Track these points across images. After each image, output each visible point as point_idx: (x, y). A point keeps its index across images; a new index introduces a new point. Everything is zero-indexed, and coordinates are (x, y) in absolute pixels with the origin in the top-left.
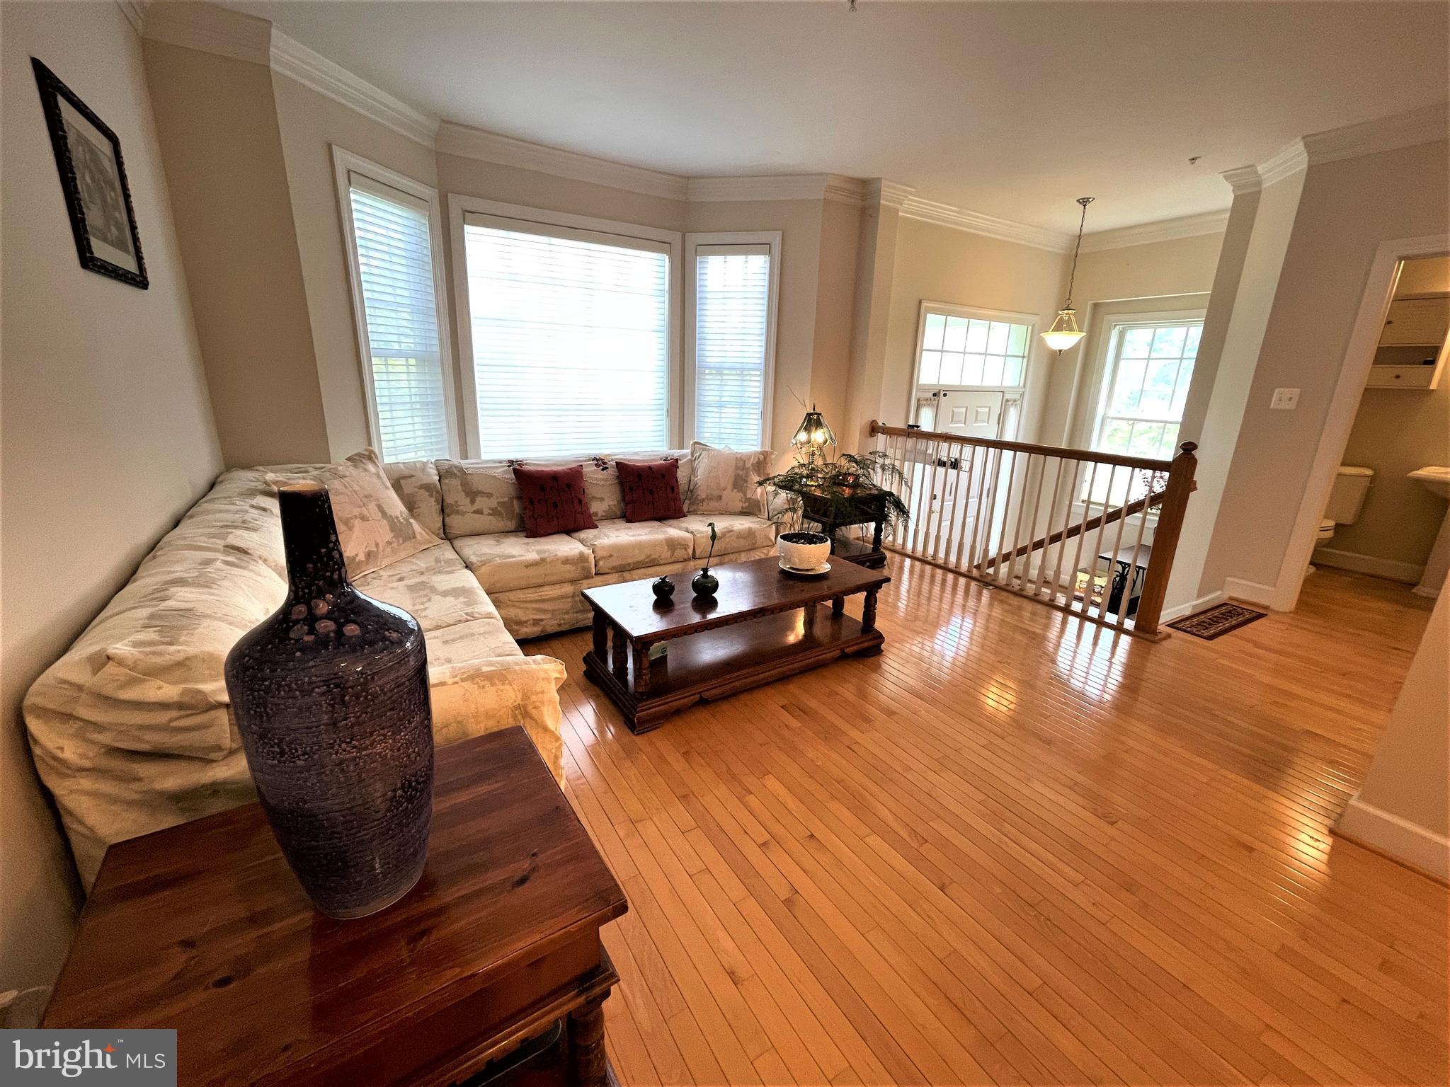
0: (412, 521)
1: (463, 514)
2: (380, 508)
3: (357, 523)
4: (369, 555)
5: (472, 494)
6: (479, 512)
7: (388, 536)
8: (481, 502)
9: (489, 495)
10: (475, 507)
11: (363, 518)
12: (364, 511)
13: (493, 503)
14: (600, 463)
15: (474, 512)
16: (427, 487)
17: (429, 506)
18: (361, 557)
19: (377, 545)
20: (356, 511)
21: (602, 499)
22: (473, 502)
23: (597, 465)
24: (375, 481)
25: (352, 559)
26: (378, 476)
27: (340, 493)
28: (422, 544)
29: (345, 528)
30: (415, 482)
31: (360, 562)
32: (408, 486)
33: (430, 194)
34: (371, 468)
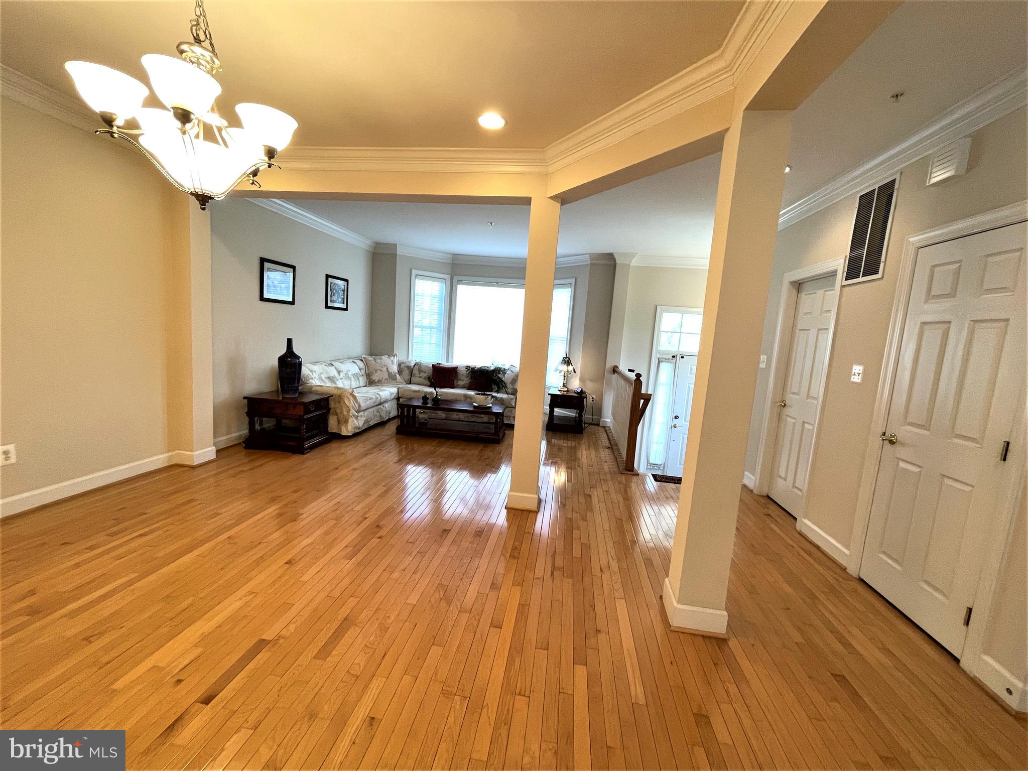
0: (397, 375)
1: (416, 377)
2: (387, 369)
3: (379, 371)
4: (379, 381)
5: (420, 371)
6: (421, 377)
7: (387, 377)
8: (422, 374)
9: (425, 372)
10: (420, 375)
11: (381, 371)
12: (382, 369)
13: (425, 375)
14: (468, 367)
15: (419, 377)
16: (408, 367)
17: (406, 373)
18: (377, 381)
19: (382, 378)
20: (380, 368)
21: (463, 381)
22: (419, 374)
23: (466, 368)
24: (390, 362)
25: (374, 381)
26: (392, 361)
27: (378, 363)
28: (398, 382)
29: (375, 372)
30: (405, 365)
31: (376, 382)
32: (402, 366)
33: (448, 277)
34: (392, 358)
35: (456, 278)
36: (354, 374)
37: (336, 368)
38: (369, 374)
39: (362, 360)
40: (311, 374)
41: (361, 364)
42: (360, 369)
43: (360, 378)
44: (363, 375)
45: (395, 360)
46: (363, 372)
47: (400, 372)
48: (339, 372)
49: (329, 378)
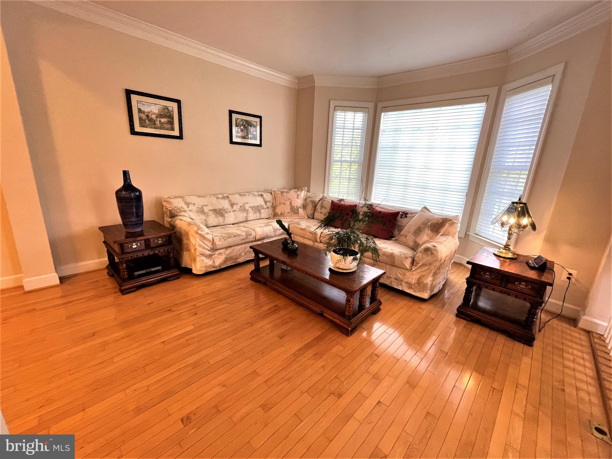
0: (301, 210)
2: (291, 203)
3: (282, 205)
4: (281, 213)
6: (321, 213)
7: (289, 210)
8: (323, 210)
9: (325, 208)
10: (321, 211)
11: (284, 204)
12: (286, 202)
13: (325, 211)
14: (370, 206)
16: (313, 202)
17: (310, 207)
18: (279, 213)
19: (284, 212)
20: (284, 202)
22: (321, 209)
24: (295, 196)
25: (277, 213)
26: (298, 195)
27: (283, 196)
28: (300, 216)
29: (279, 205)
30: (310, 199)
31: (279, 215)
32: (308, 200)
33: (371, 105)
34: (299, 193)
35: (380, 105)
36: (254, 207)
37: (230, 201)
38: (275, 207)
39: (272, 193)
40: (185, 207)
41: (268, 197)
42: (266, 202)
43: (262, 211)
44: (268, 208)
45: (303, 194)
46: (269, 204)
47: (304, 207)
48: (232, 205)
49: (215, 211)
